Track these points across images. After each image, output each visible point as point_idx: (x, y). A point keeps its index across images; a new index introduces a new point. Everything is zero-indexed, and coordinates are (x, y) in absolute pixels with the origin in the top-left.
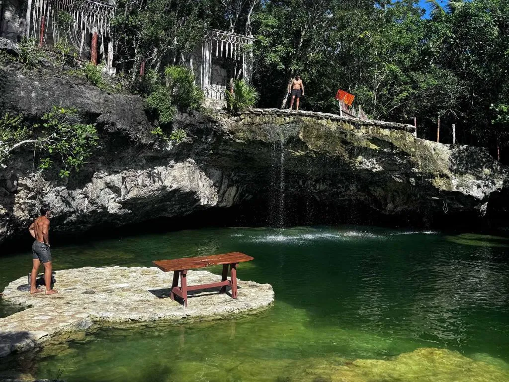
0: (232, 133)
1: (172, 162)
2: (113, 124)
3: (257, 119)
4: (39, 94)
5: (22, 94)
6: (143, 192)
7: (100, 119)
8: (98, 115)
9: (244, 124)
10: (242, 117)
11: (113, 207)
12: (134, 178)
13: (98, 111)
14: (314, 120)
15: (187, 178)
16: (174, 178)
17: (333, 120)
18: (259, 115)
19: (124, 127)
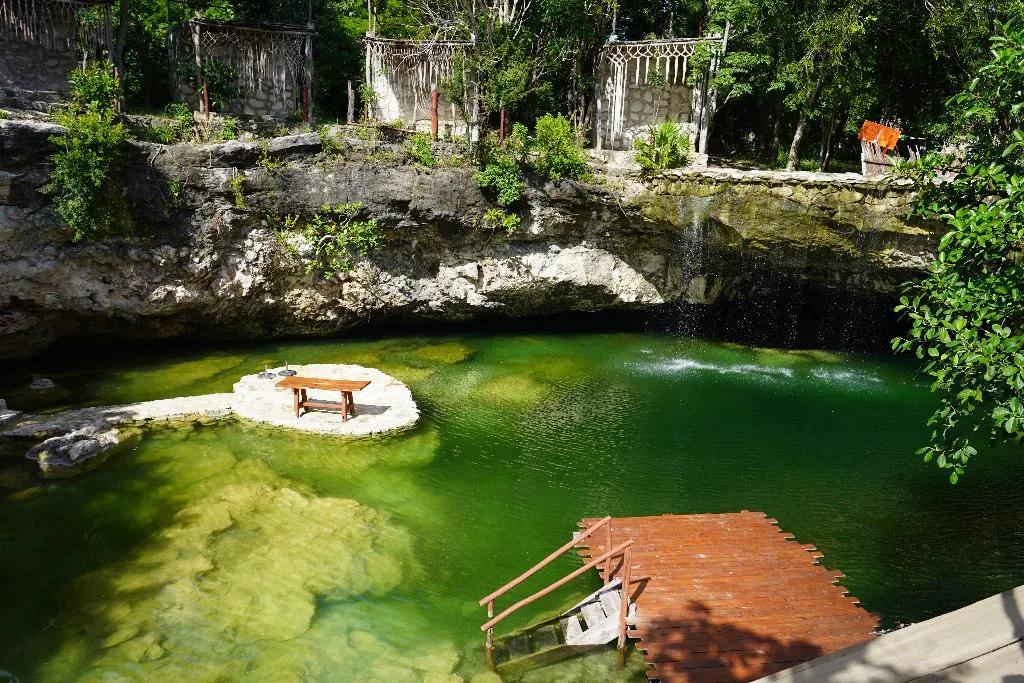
0: (638, 208)
1: (555, 248)
2: (429, 210)
3: (673, 188)
4: (332, 188)
5: (314, 190)
6: (510, 284)
7: (411, 206)
8: (409, 202)
9: (657, 194)
10: (655, 182)
11: (475, 299)
12: (493, 268)
13: (407, 198)
14: (763, 188)
15: (582, 268)
16: (561, 267)
17: (808, 186)
18: (674, 181)
19: (446, 212)
